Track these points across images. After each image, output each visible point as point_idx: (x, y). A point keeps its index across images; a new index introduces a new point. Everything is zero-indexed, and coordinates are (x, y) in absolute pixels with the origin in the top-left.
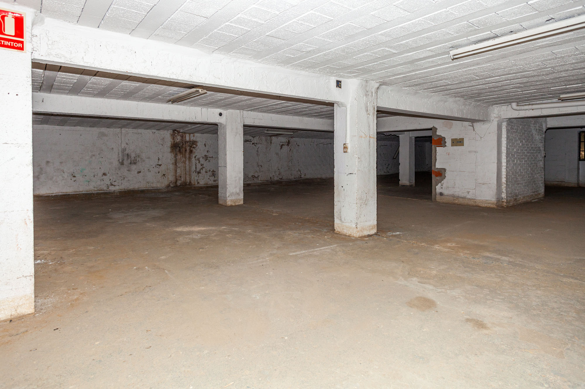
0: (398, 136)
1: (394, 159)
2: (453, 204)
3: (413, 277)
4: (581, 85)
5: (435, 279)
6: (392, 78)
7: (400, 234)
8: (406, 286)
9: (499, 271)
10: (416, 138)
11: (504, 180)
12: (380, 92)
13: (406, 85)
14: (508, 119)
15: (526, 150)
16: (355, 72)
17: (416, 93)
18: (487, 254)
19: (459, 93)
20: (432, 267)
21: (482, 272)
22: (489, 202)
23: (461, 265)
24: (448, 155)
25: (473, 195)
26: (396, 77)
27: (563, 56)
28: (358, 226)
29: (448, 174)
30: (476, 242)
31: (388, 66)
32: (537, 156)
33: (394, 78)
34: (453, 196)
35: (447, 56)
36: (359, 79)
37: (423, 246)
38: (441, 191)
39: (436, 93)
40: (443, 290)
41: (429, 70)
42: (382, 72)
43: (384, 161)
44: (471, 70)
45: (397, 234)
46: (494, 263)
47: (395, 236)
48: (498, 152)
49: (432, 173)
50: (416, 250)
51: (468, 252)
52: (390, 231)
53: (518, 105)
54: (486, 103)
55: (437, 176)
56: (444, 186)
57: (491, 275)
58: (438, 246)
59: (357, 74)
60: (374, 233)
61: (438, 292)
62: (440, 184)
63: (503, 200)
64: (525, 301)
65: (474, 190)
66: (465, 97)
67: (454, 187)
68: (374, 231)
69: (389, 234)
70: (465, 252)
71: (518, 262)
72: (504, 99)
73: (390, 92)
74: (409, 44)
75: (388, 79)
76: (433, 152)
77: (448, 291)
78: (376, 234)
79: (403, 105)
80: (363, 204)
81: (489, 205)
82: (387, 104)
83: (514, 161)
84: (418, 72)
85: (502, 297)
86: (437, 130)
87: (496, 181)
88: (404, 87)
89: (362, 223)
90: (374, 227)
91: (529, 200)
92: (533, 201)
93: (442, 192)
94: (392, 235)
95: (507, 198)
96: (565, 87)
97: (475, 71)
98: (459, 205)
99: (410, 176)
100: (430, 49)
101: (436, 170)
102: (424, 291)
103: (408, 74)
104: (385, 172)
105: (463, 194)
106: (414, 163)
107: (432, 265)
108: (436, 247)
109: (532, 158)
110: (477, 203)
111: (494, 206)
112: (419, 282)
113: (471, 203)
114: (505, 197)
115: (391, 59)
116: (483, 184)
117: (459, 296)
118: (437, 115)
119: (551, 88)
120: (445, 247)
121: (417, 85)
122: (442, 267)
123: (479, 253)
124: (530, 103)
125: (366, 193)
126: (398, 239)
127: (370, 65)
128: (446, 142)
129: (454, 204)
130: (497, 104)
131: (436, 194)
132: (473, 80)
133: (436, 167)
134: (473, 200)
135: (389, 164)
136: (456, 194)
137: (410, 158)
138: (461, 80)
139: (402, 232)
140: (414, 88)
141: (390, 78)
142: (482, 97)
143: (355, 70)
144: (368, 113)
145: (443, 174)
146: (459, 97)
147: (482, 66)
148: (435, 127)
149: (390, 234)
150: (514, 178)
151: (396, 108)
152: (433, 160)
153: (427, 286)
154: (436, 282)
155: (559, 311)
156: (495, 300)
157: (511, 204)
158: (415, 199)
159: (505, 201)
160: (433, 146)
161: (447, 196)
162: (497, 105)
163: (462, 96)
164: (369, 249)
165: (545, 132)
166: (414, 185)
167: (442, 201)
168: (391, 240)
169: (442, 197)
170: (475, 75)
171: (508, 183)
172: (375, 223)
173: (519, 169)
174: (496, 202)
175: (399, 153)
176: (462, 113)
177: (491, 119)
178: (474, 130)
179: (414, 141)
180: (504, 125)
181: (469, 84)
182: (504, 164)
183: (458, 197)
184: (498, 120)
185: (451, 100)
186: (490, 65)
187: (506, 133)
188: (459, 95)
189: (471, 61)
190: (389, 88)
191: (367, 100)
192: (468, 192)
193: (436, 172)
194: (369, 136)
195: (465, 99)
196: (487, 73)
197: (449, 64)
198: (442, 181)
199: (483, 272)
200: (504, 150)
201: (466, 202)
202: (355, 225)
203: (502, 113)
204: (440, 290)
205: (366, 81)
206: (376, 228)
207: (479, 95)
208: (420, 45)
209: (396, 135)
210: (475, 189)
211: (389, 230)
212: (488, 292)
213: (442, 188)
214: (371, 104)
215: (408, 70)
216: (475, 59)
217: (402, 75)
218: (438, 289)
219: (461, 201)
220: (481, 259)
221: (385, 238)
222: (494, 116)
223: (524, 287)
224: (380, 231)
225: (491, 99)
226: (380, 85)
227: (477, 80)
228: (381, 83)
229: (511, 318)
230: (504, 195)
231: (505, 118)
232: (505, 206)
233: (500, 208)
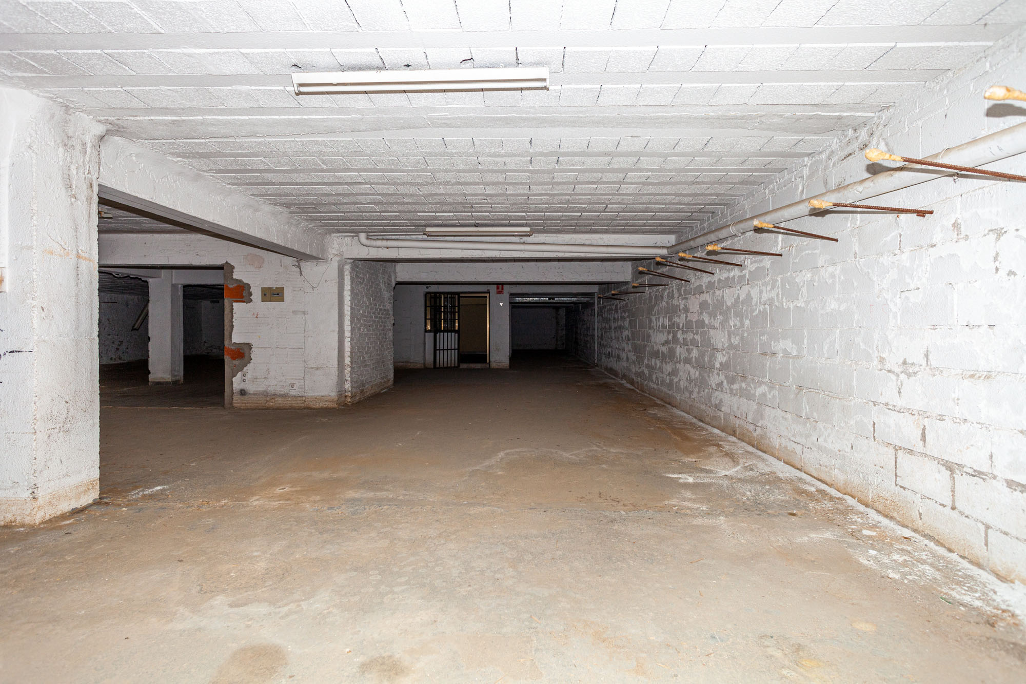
0: (146, 282)
1: (136, 329)
2: (265, 409)
3: (213, 597)
4: (452, 214)
5: (267, 584)
6: (142, 118)
7: (164, 489)
8: (199, 629)
9: (380, 524)
10: (186, 287)
11: (347, 360)
12: (107, 151)
13: (176, 148)
14: (352, 261)
15: (374, 313)
16: (27, 63)
17: (197, 177)
18: (351, 494)
19: (284, 195)
20: (255, 554)
21: (354, 533)
22: (326, 399)
23: (313, 531)
24: (257, 317)
25: (300, 390)
26: (152, 118)
27: (454, 151)
28: (40, 493)
29: (255, 354)
30: (326, 475)
31: (135, 74)
32: (386, 322)
33: (147, 118)
34: (265, 394)
35: (282, 88)
36: (41, 94)
37: (223, 506)
38: (242, 386)
39: (240, 188)
40: (292, 606)
41: (236, 117)
42: (115, 89)
43: (109, 335)
44: (316, 142)
45: (157, 491)
46: (367, 510)
47: (151, 497)
48: (339, 313)
49: (225, 353)
50: (211, 521)
51: (318, 498)
52: (136, 488)
53: (368, 238)
54: (323, 226)
55: (234, 358)
56: (248, 376)
57: (371, 535)
58: (257, 500)
59: (34, 75)
60: (91, 501)
61: (282, 618)
62: (239, 374)
63: (346, 394)
64: (441, 573)
65: (303, 381)
66: (293, 209)
67: (266, 378)
68: (94, 495)
69: (135, 494)
70: (312, 499)
71: (401, 498)
72: (352, 223)
73: (134, 158)
74: (200, 13)
75: (132, 118)
76: (225, 313)
77: (304, 605)
78: (96, 503)
79: (169, 196)
80: (56, 430)
81: (327, 404)
82: (126, 185)
83: (359, 329)
84: (209, 117)
85: (404, 579)
86: (234, 270)
87: (336, 363)
88: (173, 154)
89: (52, 483)
90: (91, 487)
91: (378, 390)
92: (382, 392)
93: (243, 388)
94: (144, 496)
95: (352, 389)
96: (434, 214)
97: (323, 148)
98: (276, 409)
99: (173, 363)
100: (248, 54)
101: (232, 348)
102: (248, 626)
103: (186, 118)
104: (111, 359)
105: (283, 389)
106: (182, 337)
107: (254, 549)
108: (255, 502)
109: (380, 326)
110: (307, 403)
111: (333, 406)
112: (231, 606)
113: (297, 403)
114: (350, 389)
115: (145, 51)
116: (317, 369)
117: (329, 608)
118: (241, 233)
119: (418, 214)
120: (271, 497)
121: (201, 156)
122: (276, 548)
123: (338, 496)
124: (384, 237)
125: (67, 402)
126: (160, 504)
127: (80, 52)
128: (251, 294)
129: (268, 409)
130: (339, 231)
131: (233, 393)
132: (316, 171)
133: (233, 342)
134: (300, 399)
135: (122, 342)
136: (271, 390)
137: (172, 326)
138: (294, 165)
139: (168, 483)
140: (193, 161)
141: (138, 118)
142: (320, 212)
143: (27, 55)
144: (73, 193)
145: (247, 354)
146: (281, 204)
147: (337, 139)
148: (229, 264)
149: (138, 494)
150: (360, 356)
151: (150, 200)
152: (225, 328)
153: (253, 609)
154: (272, 589)
155: (492, 574)
156: (396, 589)
157: (357, 398)
158: (188, 407)
159: (350, 394)
160: (226, 301)
161: (254, 394)
162: (338, 234)
163: (287, 205)
164: (78, 550)
165: (394, 288)
166: (182, 380)
167: (244, 405)
168: (140, 510)
169: (246, 397)
170: (320, 159)
171: (354, 366)
172: (96, 474)
173: (366, 342)
174: (337, 398)
175: (147, 315)
176: (284, 238)
177: (329, 256)
178: (301, 273)
179: (180, 293)
180: (348, 268)
181: (306, 177)
182: (348, 334)
183: (274, 396)
184: (340, 261)
185: (267, 208)
186: (352, 141)
187: (350, 283)
188: (284, 199)
189: (324, 120)
190: (133, 148)
191: (69, 159)
192: (293, 385)
193: (232, 351)
194: (75, 252)
195: (290, 213)
196: (342, 160)
197: (279, 114)
198: (245, 368)
199: (356, 532)
200: (347, 311)
201: (288, 403)
202: (31, 491)
203: (344, 249)
204: (286, 609)
205: (64, 108)
206: (98, 487)
207: (316, 206)
208: (226, 30)
209: (141, 279)
210: (304, 378)
211: (135, 485)
212: (379, 577)
213: (244, 381)
214: (81, 174)
215: (188, 104)
216: (331, 117)
217: (171, 115)
218: (280, 607)
219: (280, 402)
220: (343, 507)
221: (124, 509)
222: (333, 252)
223: (428, 543)
224: (110, 491)
225: (332, 220)
226: (108, 132)
227: (322, 171)
228: (110, 127)
229: (435, 621)
230: (347, 386)
231: (349, 257)
232: (350, 404)
233: (343, 407)
